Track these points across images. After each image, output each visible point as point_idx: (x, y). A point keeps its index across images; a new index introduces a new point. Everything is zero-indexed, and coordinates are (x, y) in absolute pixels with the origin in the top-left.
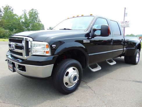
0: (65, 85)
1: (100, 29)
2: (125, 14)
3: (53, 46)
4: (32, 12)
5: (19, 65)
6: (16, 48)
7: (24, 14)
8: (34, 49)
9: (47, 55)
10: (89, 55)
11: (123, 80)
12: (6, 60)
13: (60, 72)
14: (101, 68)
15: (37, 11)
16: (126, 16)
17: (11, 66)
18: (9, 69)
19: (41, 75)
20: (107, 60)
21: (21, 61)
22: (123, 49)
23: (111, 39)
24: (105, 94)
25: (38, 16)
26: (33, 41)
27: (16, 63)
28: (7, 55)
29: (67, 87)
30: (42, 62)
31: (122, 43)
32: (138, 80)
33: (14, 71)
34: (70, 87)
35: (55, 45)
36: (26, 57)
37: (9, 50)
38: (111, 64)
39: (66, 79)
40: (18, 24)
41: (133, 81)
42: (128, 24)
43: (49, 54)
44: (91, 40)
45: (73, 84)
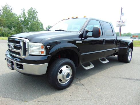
0: (59, 81)
1: (92, 30)
2: (122, 14)
3: (48, 46)
4: (31, 11)
5: (17, 64)
6: (14, 48)
7: (23, 13)
8: (31, 49)
9: (43, 54)
10: (82, 54)
11: (114, 77)
12: (5, 59)
13: (54, 69)
14: (93, 66)
15: (36, 10)
16: (123, 15)
17: (10, 64)
18: (8, 67)
19: (37, 73)
20: (100, 59)
21: (19, 60)
22: (115, 49)
23: (104, 40)
24: (96, 90)
25: (37, 15)
26: (30, 42)
27: (15, 62)
28: (6, 55)
29: (60, 83)
30: (38, 61)
31: (114, 43)
32: (128, 77)
33: (13, 69)
34: (64, 83)
35: (49, 46)
36: (23, 56)
37: (8, 49)
38: (104, 62)
39: (60, 76)
40: (17, 22)
41: (123, 78)
42: (124, 23)
43: (44, 54)
44: (84, 40)
45: (67, 81)
